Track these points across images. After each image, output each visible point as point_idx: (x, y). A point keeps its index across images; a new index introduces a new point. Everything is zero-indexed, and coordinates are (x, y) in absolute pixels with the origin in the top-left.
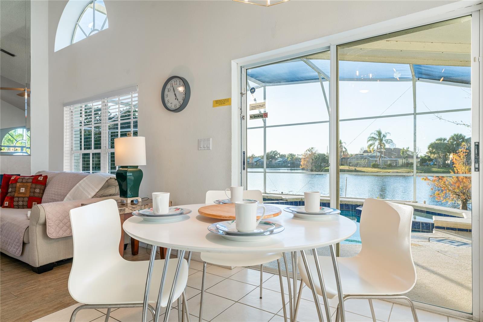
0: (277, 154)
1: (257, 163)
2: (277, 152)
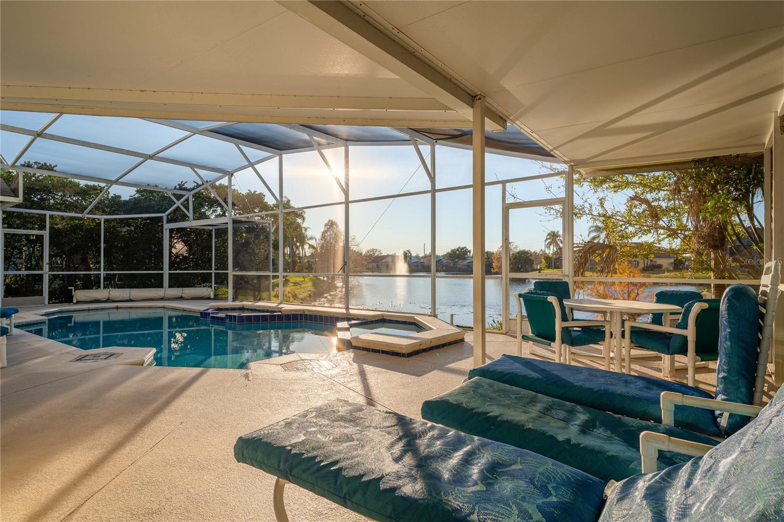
0: (467, 252)
2: (467, 250)
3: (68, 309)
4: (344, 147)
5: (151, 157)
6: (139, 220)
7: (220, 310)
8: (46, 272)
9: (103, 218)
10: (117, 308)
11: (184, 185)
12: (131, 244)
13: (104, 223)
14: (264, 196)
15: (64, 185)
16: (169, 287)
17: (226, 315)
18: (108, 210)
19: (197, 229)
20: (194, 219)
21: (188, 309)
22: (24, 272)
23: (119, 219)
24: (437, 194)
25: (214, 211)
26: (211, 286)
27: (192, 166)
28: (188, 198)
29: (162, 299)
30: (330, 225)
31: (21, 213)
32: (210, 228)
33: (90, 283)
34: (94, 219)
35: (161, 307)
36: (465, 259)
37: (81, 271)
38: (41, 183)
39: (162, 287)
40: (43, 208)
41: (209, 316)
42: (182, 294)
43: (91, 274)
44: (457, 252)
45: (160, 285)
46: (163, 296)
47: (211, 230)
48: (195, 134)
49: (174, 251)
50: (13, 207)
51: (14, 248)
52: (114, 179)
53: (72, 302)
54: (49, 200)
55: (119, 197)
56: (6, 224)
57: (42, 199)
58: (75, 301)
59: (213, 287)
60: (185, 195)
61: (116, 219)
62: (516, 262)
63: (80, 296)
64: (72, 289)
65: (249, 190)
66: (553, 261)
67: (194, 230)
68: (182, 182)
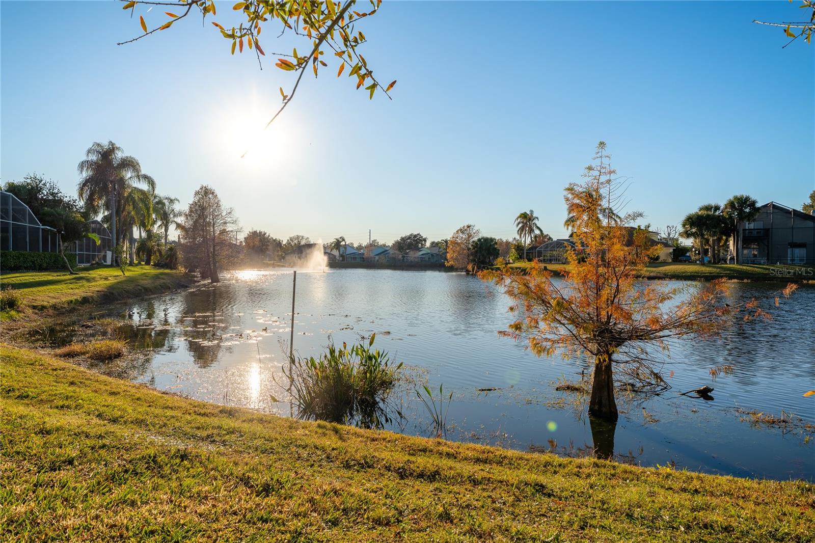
0: (422, 241)
30: (203, 193)
62: (476, 252)
66: (525, 251)
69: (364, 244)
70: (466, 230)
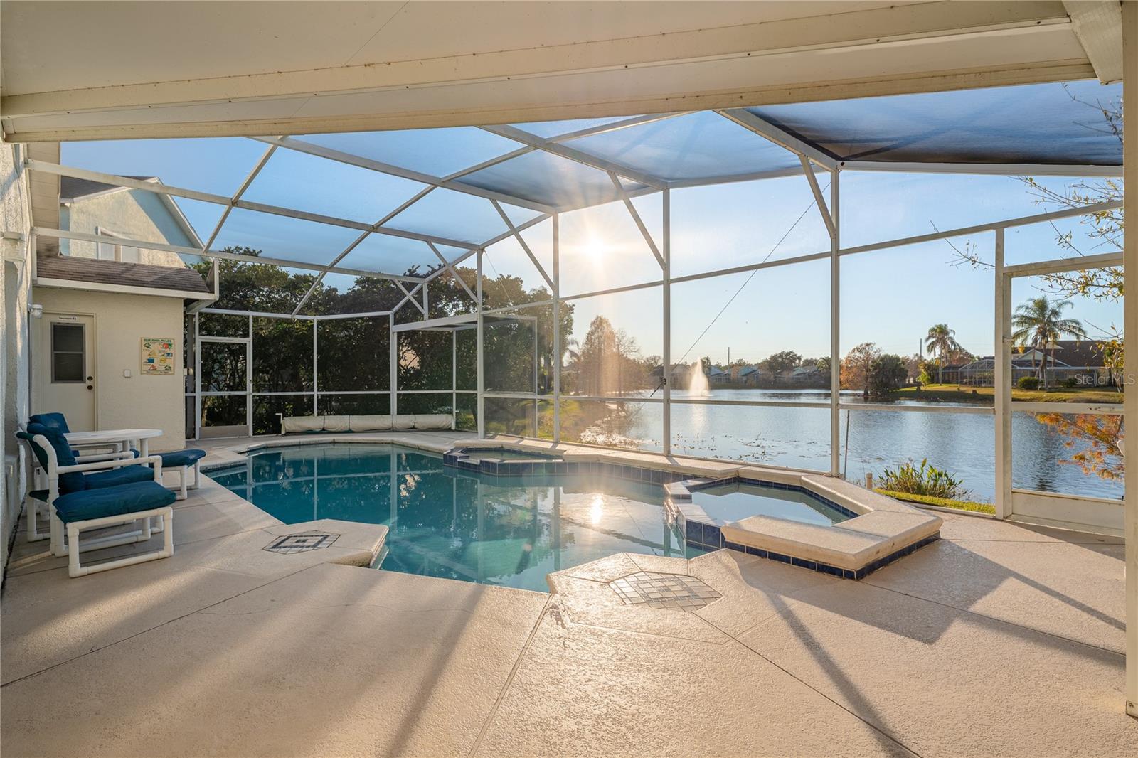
0: (795, 359)
1: (748, 379)
2: (796, 355)
3: (275, 444)
4: (662, 192)
5: (375, 229)
6: (360, 321)
7: (468, 450)
8: (250, 393)
9: (315, 319)
10: (334, 443)
11: (415, 271)
12: (350, 354)
13: (318, 327)
14: (522, 282)
15: (269, 276)
16: (398, 414)
17: (481, 461)
18: (321, 308)
19: (432, 331)
20: (430, 318)
21: (425, 447)
22: (226, 394)
23: (336, 320)
24: (842, 258)
25: (455, 306)
26: (451, 413)
27: (429, 240)
28: (422, 288)
29: (389, 430)
30: (598, 323)
31: (221, 315)
32: (450, 330)
33: (302, 408)
34: (305, 321)
35: (389, 443)
36: (793, 369)
37: (292, 391)
38: (243, 275)
39: (389, 413)
40: (247, 309)
41: (456, 461)
42: (415, 423)
43: (303, 395)
44: (780, 359)
45: (387, 411)
46: (391, 425)
47: (452, 334)
48: (436, 186)
49: (402, 362)
50: (209, 307)
51: (215, 361)
52: (328, 264)
53: (280, 433)
54: (254, 297)
55: (335, 290)
56: (204, 330)
57: (244, 296)
58: (283, 432)
59: (454, 414)
60: (418, 284)
61: (331, 320)
62: (878, 373)
63: (288, 424)
64: (280, 416)
65: (501, 275)
66: (940, 372)
67: (427, 334)
68: (413, 267)
69: (724, 363)
70: (863, 348)
